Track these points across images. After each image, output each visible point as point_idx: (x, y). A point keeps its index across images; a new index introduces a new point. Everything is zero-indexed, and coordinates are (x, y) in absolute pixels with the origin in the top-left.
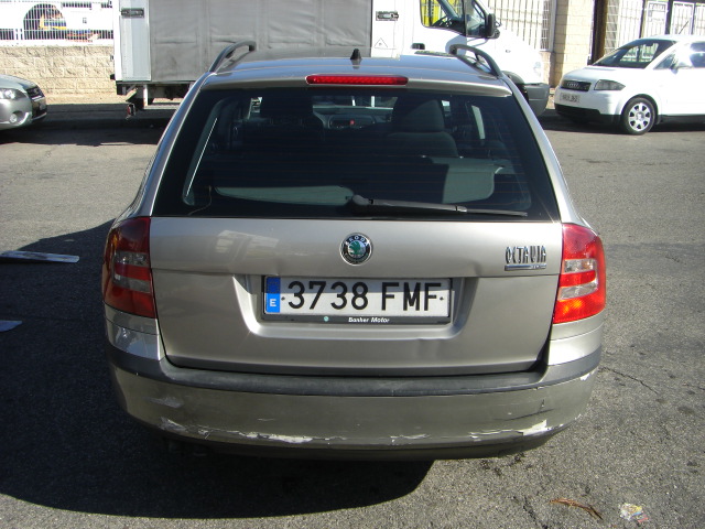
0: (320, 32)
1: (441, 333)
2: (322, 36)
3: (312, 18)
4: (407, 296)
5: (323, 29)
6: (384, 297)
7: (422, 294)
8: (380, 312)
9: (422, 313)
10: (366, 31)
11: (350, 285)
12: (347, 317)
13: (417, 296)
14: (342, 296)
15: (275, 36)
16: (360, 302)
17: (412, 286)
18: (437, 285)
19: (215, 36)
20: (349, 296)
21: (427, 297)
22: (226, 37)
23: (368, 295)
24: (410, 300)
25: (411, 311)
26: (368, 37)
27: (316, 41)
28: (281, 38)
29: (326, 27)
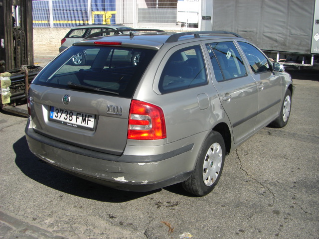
0: (287, 29)
1: (90, 134)
2: (288, 31)
3: (284, 22)
4: (83, 119)
5: (289, 28)
6: (77, 118)
7: (87, 119)
8: (75, 123)
9: (86, 125)
10: (310, 29)
11: (69, 112)
12: (67, 123)
13: (85, 119)
14: (66, 115)
15: (266, 30)
16: (71, 118)
17: (84, 116)
18: (91, 117)
19: (239, 29)
20: (68, 116)
21: (88, 120)
22: (245, 30)
23: (73, 116)
24: (83, 120)
25: (83, 124)
26: (311, 31)
27: (285, 33)
28: (269, 31)
29: (290, 26)
